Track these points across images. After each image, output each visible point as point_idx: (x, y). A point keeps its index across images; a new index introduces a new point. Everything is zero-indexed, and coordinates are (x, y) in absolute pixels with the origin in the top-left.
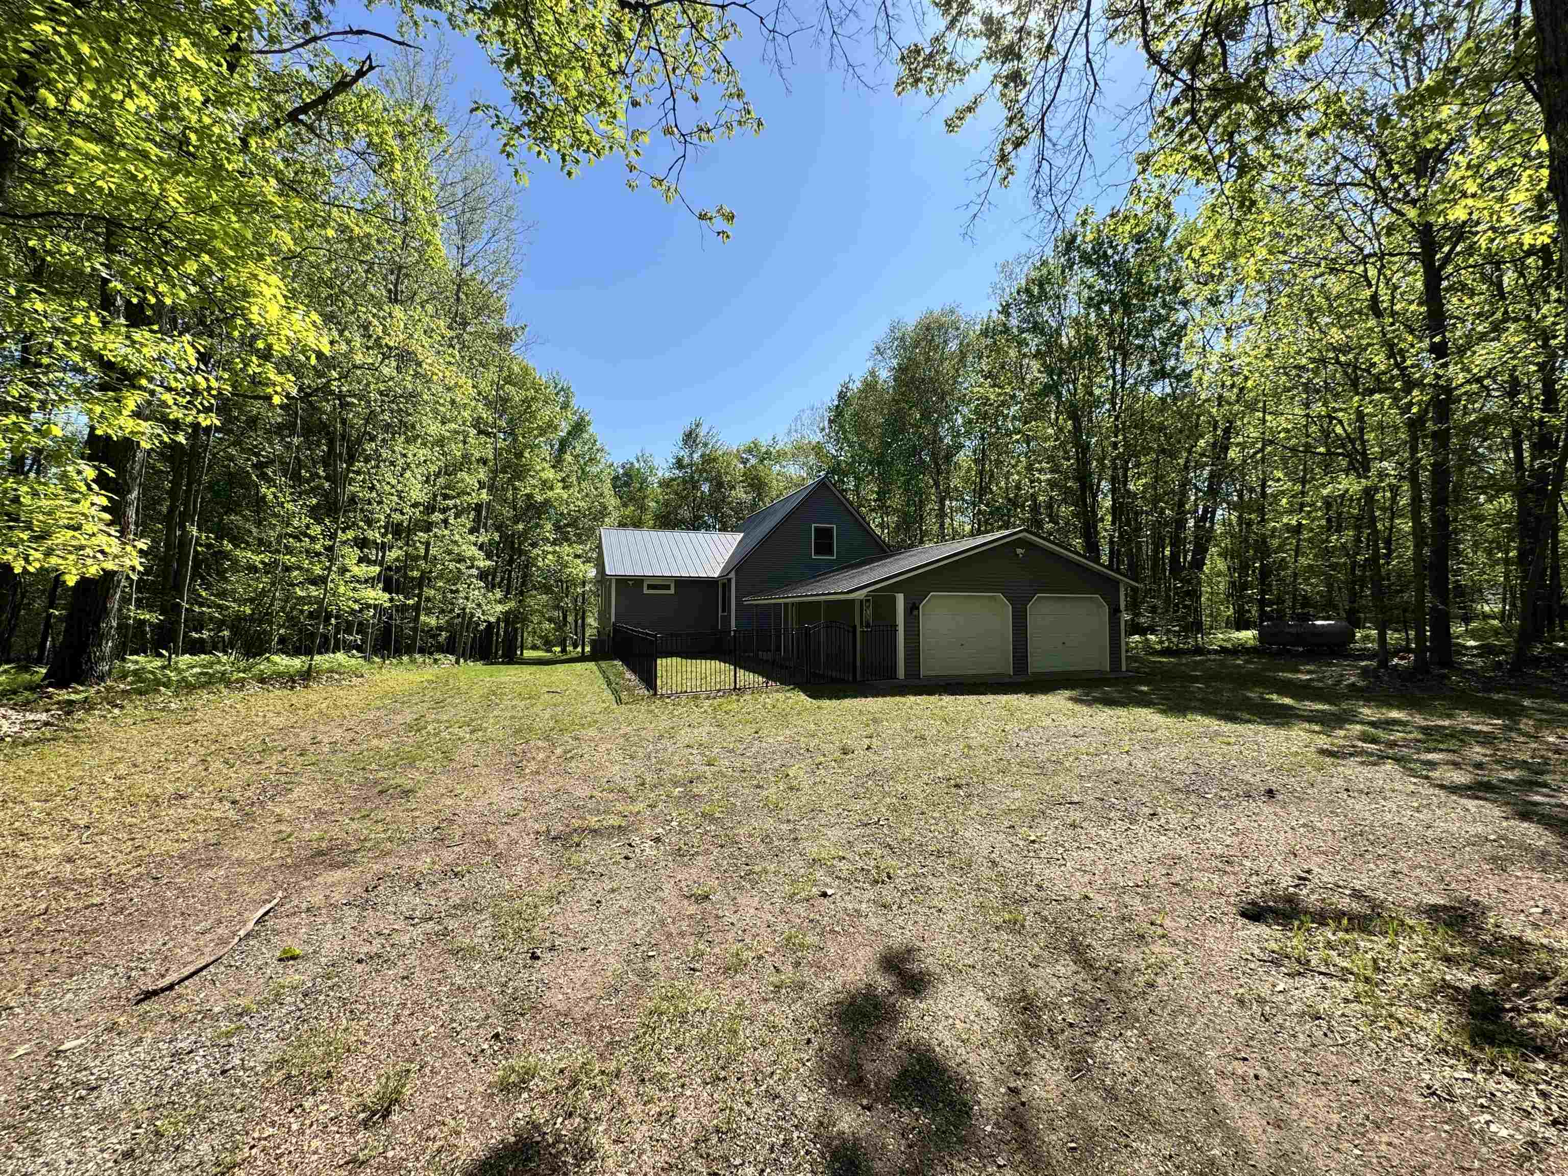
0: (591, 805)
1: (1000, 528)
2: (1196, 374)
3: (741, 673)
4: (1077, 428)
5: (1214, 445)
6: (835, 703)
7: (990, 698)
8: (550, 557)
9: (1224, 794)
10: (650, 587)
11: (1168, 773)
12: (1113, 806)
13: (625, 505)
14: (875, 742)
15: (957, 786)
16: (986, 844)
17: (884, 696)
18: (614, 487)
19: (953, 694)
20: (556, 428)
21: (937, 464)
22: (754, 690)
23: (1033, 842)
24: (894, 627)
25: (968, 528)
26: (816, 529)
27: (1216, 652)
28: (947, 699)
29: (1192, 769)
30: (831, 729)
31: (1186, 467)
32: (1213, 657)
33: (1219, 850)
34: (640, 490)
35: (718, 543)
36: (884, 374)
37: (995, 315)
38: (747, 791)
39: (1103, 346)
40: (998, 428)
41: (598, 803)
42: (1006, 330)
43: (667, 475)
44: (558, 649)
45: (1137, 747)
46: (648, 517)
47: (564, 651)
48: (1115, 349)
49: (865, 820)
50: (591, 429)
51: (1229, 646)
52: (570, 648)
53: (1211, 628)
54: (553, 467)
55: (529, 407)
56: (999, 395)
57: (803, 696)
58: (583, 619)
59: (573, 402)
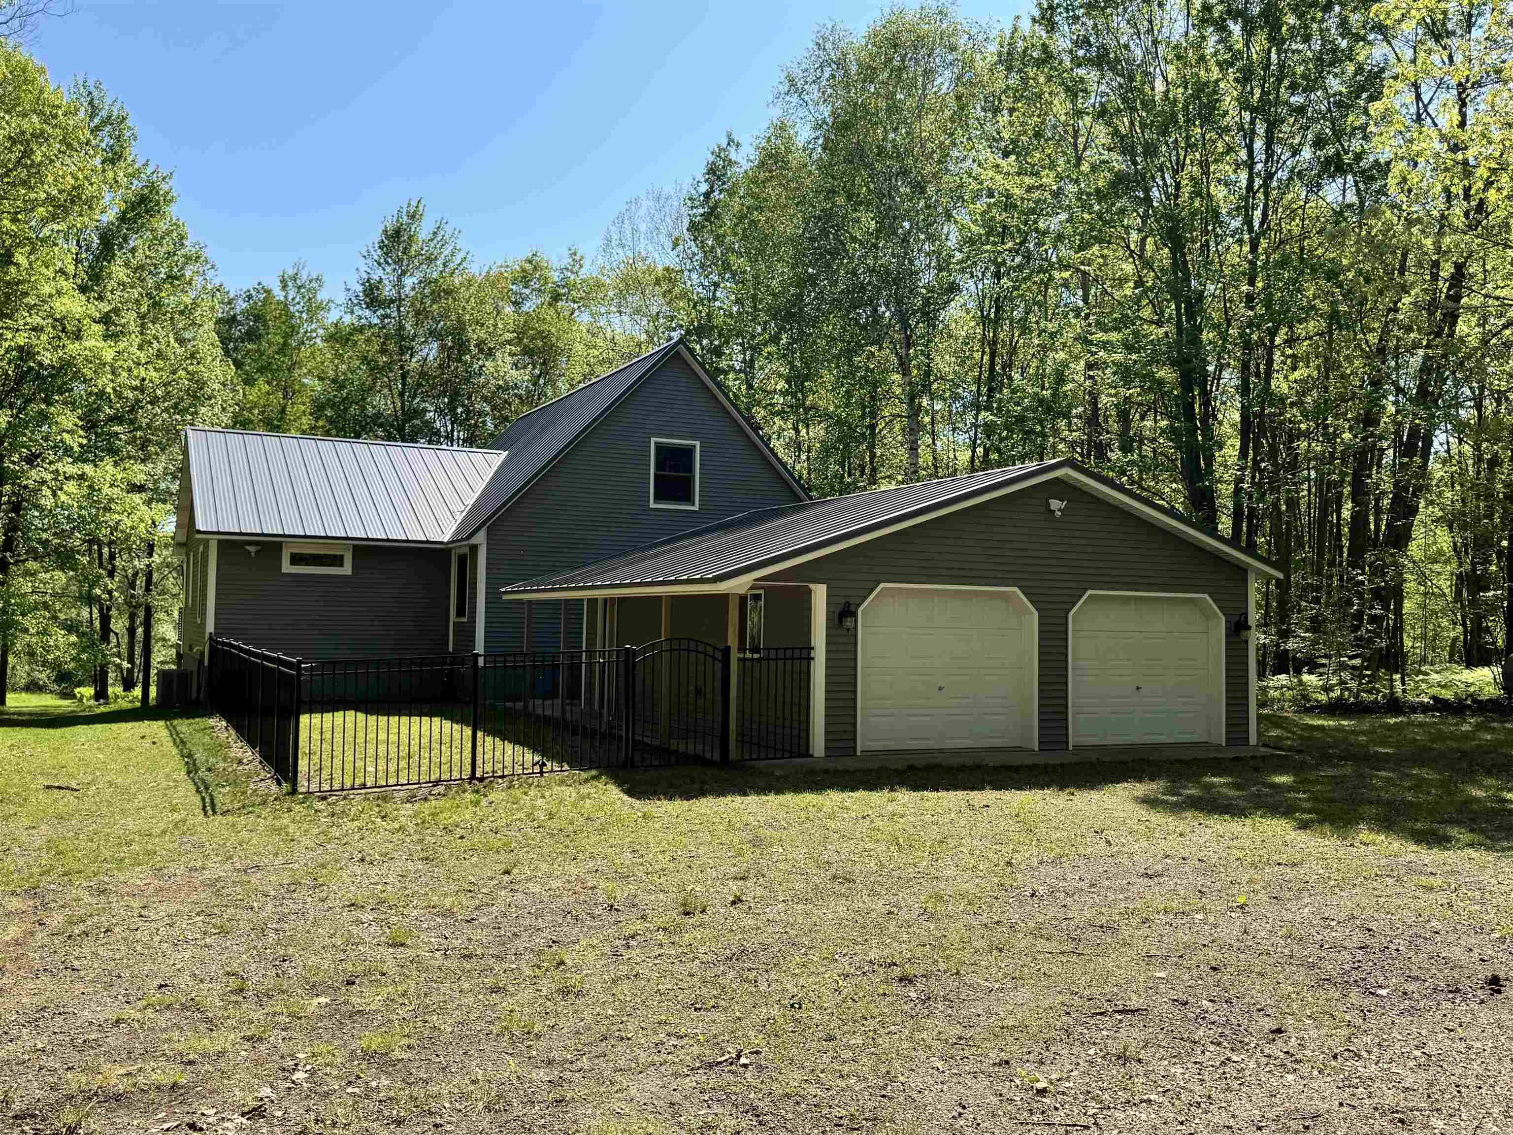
0: (115, 1039)
1: (1023, 458)
2: (1398, 168)
3: (488, 744)
4: (1179, 264)
5: (1432, 306)
6: (677, 807)
7: (988, 796)
8: (71, 487)
9: (1411, 987)
10: (296, 559)
11: (1315, 949)
12: (1202, 1017)
13: (249, 382)
14: (753, 890)
15: (906, 980)
16: (950, 1098)
17: (779, 791)
18: (225, 341)
19: (916, 787)
20: (90, 204)
21: (906, 326)
22: (509, 779)
23: (1042, 1092)
24: (806, 652)
25: (964, 456)
26: (659, 447)
27: (1425, 708)
28: (904, 797)
29: (1359, 937)
30: (664, 859)
31: (1381, 351)
32: (1420, 717)
33: (1390, 1098)
34: (283, 349)
35: (452, 469)
36: (804, 134)
37: (1026, 26)
38: (469, 1000)
39: (1228, 103)
40: (1028, 257)
41: (132, 1032)
42: (1047, 56)
43: (347, 319)
44: (88, 691)
45: (1263, 897)
46: (300, 408)
47: (101, 695)
48: (1253, 110)
49: (710, 1054)
50: (173, 211)
51: (1447, 695)
52: (115, 689)
53: (1424, 660)
54: (83, 289)
55: (28, 153)
56: (1029, 189)
57: (614, 793)
58: (148, 626)
59: (135, 152)
